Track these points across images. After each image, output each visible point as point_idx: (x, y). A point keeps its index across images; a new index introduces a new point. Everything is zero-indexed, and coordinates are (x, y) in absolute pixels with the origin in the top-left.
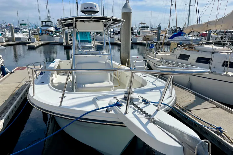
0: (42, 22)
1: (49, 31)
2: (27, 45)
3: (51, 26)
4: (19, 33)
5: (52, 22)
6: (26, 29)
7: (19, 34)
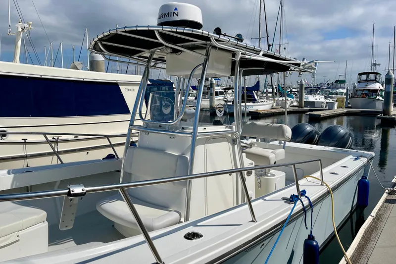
0: (360, 74)
1: (369, 90)
2: (308, 113)
3: (376, 81)
4: (319, 94)
5: (378, 74)
6: (344, 88)
7: (317, 97)
